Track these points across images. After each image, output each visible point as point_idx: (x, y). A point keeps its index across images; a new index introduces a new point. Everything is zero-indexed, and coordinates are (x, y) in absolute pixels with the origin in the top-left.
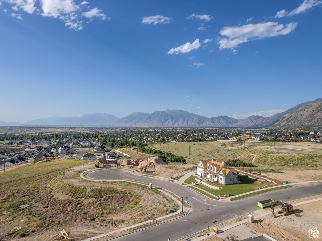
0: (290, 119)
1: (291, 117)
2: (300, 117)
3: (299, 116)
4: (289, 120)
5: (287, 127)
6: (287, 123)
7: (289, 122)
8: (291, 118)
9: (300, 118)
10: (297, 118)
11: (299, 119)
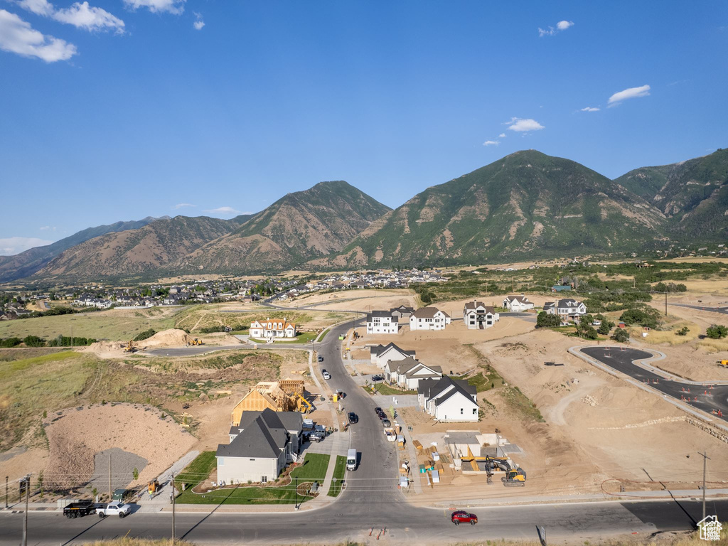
0: (73, 262)
1: (76, 257)
2: (96, 259)
3: (93, 258)
4: (71, 266)
5: (69, 280)
6: (67, 270)
7: (72, 268)
8: (76, 261)
9: (96, 261)
10: (89, 260)
11: (94, 264)
